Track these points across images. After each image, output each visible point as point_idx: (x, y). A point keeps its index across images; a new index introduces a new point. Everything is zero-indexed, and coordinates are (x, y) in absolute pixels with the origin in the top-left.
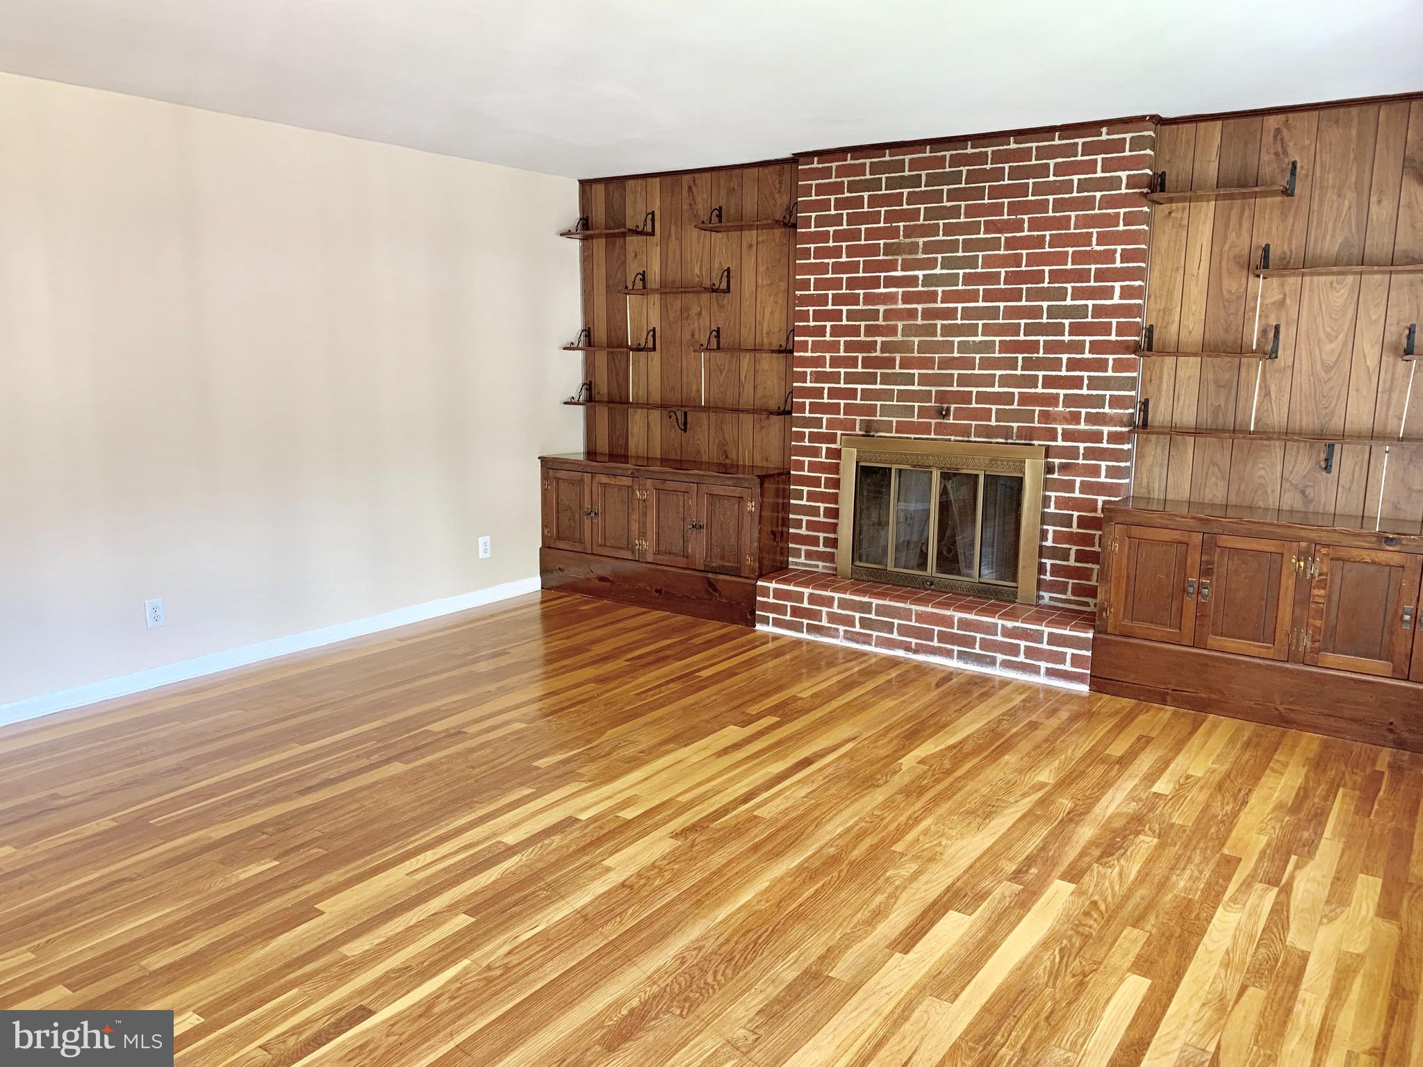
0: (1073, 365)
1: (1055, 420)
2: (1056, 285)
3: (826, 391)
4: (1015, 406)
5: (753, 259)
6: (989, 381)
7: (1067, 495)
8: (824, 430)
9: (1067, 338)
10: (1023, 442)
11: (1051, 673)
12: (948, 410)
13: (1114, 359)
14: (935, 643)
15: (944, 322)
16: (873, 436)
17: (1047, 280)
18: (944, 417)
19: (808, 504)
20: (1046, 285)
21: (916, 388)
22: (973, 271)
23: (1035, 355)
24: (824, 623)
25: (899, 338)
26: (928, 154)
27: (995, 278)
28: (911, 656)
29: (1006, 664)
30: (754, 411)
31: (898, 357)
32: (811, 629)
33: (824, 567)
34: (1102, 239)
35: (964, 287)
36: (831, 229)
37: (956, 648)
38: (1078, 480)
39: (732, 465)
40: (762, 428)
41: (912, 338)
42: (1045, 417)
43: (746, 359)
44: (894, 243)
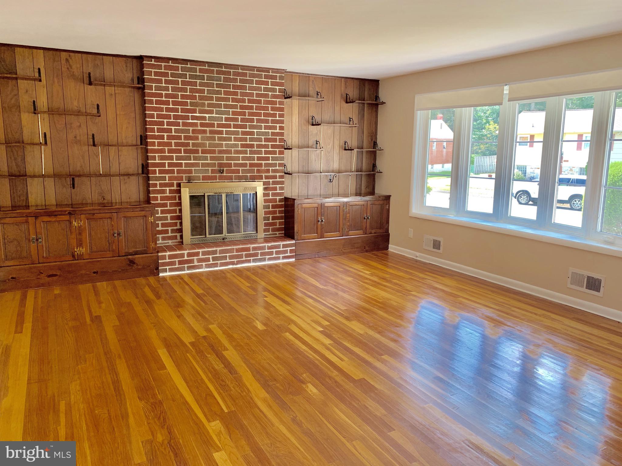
0: (266, 153)
1: (262, 172)
2: (259, 124)
3: (167, 164)
4: (248, 168)
5: (113, 101)
6: (238, 159)
7: (267, 198)
8: (167, 181)
9: (263, 143)
10: (252, 181)
11: (284, 258)
12: (223, 170)
13: (278, 151)
14: (244, 259)
15: (219, 136)
16: (192, 182)
17: (255, 122)
18: (222, 173)
19: (161, 215)
20: (255, 124)
21: (209, 162)
22: (228, 116)
23: (253, 149)
24: (196, 263)
25: (200, 141)
26: (207, 68)
27: (237, 120)
28: (235, 266)
29: (270, 259)
30: (120, 175)
31: (200, 149)
32: (189, 268)
33: (172, 243)
34: (273, 109)
35: (225, 122)
36: (164, 92)
37: (252, 258)
38: (271, 192)
39: (108, 203)
40: (125, 183)
41: (206, 142)
42: (258, 171)
43: (113, 150)
44: (194, 102)
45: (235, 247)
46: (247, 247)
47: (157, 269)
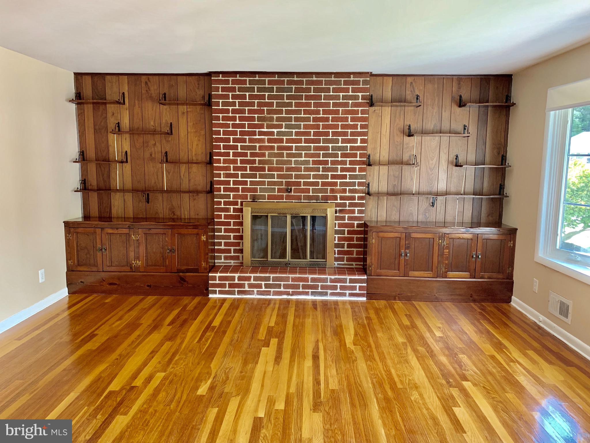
0: (342, 170)
1: (336, 192)
2: (335, 138)
3: (232, 182)
4: (320, 187)
5: (185, 119)
6: (308, 177)
7: (342, 222)
8: (231, 200)
9: (340, 159)
10: (324, 201)
11: (351, 295)
12: (291, 189)
13: (359, 167)
14: (301, 290)
15: (287, 152)
16: (257, 202)
17: (331, 135)
18: (289, 192)
19: (224, 234)
20: (330, 137)
21: (276, 180)
22: (299, 130)
23: (327, 166)
24: (247, 288)
25: (267, 158)
26: (276, 79)
27: (309, 134)
28: (290, 297)
29: (332, 294)
30: (189, 192)
31: (267, 166)
33: (234, 263)
34: (353, 119)
35: (295, 137)
36: (231, 108)
37: (310, 291)
38: (347, 215)
39: (177, 219)
40: (194, 199)
41: (273, 159)
42: (332, 191)
43: (183, 168)
44: (262, 116)
45: (290, 276)
46: (305, 277)
47: (207, 289)
